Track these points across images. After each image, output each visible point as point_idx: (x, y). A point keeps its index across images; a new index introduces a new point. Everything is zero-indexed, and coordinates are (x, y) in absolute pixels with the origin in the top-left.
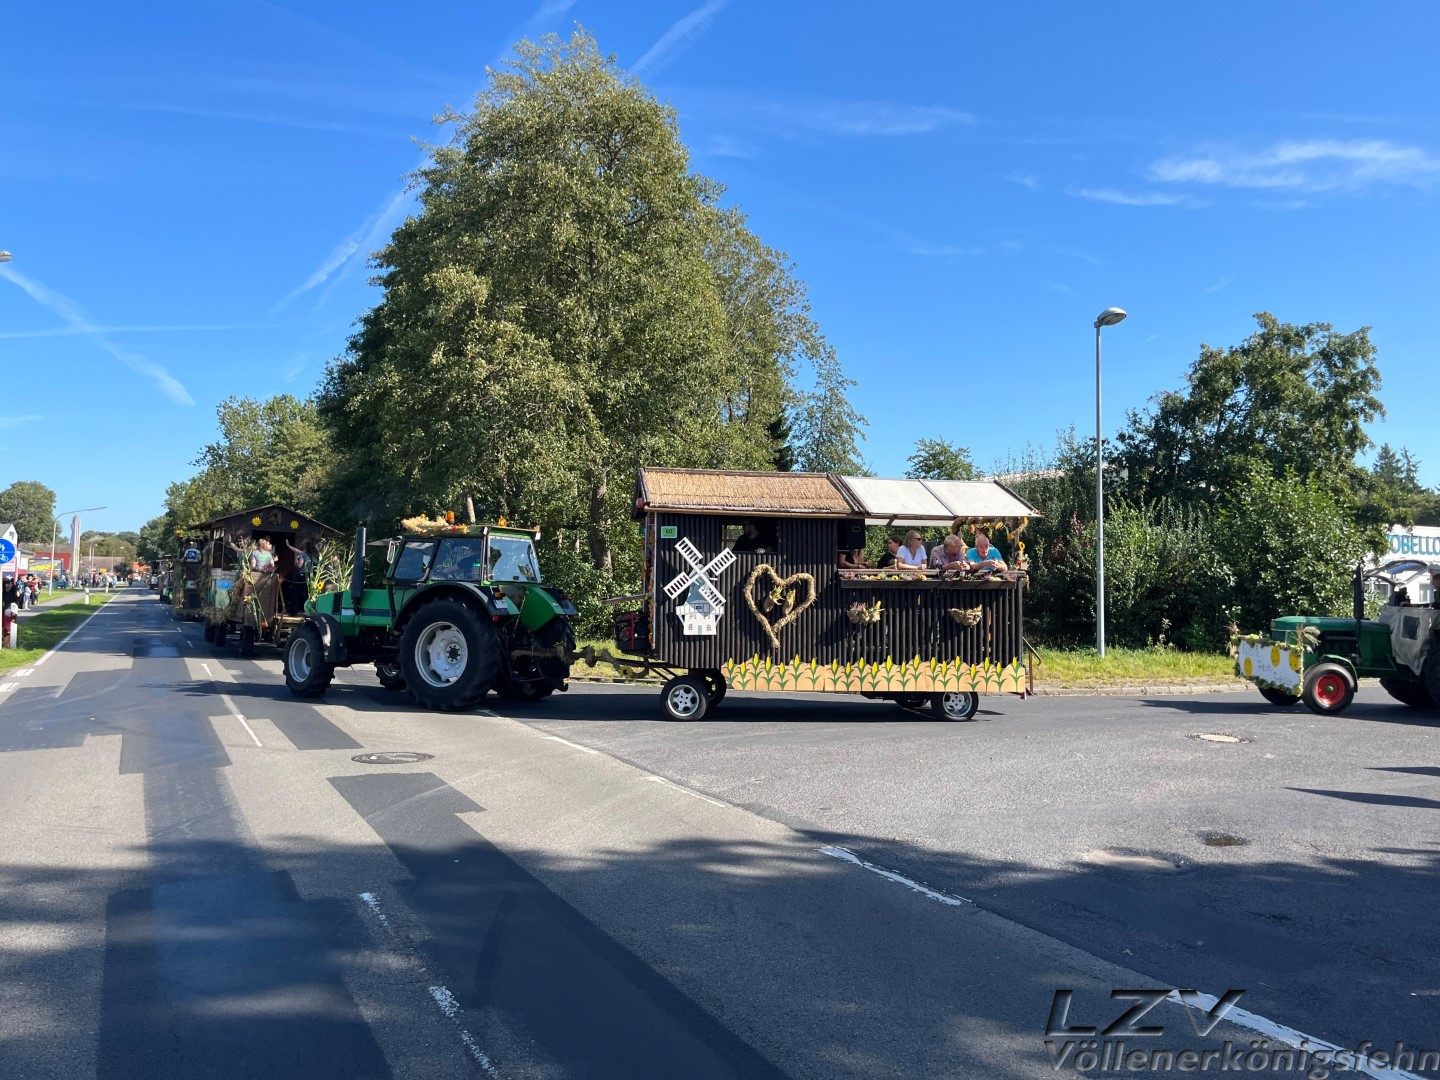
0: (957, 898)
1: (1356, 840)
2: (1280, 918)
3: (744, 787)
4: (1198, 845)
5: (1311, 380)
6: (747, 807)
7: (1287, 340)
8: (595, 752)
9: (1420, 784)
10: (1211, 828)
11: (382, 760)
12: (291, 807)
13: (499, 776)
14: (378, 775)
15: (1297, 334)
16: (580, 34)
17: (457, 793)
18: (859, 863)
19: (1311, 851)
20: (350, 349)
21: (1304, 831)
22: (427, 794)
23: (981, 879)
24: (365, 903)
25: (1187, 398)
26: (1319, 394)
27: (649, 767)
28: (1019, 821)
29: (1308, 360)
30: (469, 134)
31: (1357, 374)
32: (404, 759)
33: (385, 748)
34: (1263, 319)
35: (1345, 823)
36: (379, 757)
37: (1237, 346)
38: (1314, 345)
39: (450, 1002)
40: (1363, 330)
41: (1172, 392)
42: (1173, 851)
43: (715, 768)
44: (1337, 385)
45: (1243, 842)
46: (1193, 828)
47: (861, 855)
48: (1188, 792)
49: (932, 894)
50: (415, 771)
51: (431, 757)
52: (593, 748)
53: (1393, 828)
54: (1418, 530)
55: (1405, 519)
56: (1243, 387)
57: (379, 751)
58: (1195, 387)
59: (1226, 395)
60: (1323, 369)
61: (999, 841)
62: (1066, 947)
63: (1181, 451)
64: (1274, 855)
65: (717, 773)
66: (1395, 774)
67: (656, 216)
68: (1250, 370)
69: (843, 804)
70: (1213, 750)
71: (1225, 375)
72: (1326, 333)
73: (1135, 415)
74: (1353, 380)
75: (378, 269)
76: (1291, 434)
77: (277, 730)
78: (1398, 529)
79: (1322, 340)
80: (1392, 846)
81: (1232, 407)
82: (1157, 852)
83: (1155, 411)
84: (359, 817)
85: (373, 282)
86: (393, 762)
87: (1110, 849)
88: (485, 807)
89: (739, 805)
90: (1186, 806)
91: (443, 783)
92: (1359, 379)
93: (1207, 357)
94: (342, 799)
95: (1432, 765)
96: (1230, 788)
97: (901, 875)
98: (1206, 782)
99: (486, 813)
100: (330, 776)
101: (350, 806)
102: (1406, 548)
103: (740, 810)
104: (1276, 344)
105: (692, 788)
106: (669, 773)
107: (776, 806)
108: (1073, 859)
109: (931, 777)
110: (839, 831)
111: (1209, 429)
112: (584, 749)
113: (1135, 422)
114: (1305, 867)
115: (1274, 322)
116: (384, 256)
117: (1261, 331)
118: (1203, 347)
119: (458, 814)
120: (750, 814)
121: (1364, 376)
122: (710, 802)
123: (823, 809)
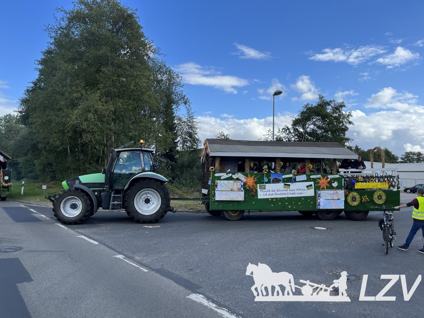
6: (158, 271)
8: (96, 243)
17: (25, 268)
27: (118, 250)
32: (8, 250)
40: (343, 102)
43: (146, 249)
50: (11, 257)
51: (22, 249)
52: (97, 241)
65: (146, 252)
75: (38, 65)
85: (36, 70)
88: (33, 278)
89: (154, 270)
99: (32, 282)
103: (155, 273)
106: (126, 253)
119: (18, 284)
120: (158, 275)
121: (347, 116)
122: (141, 268)
123: (190, 270)
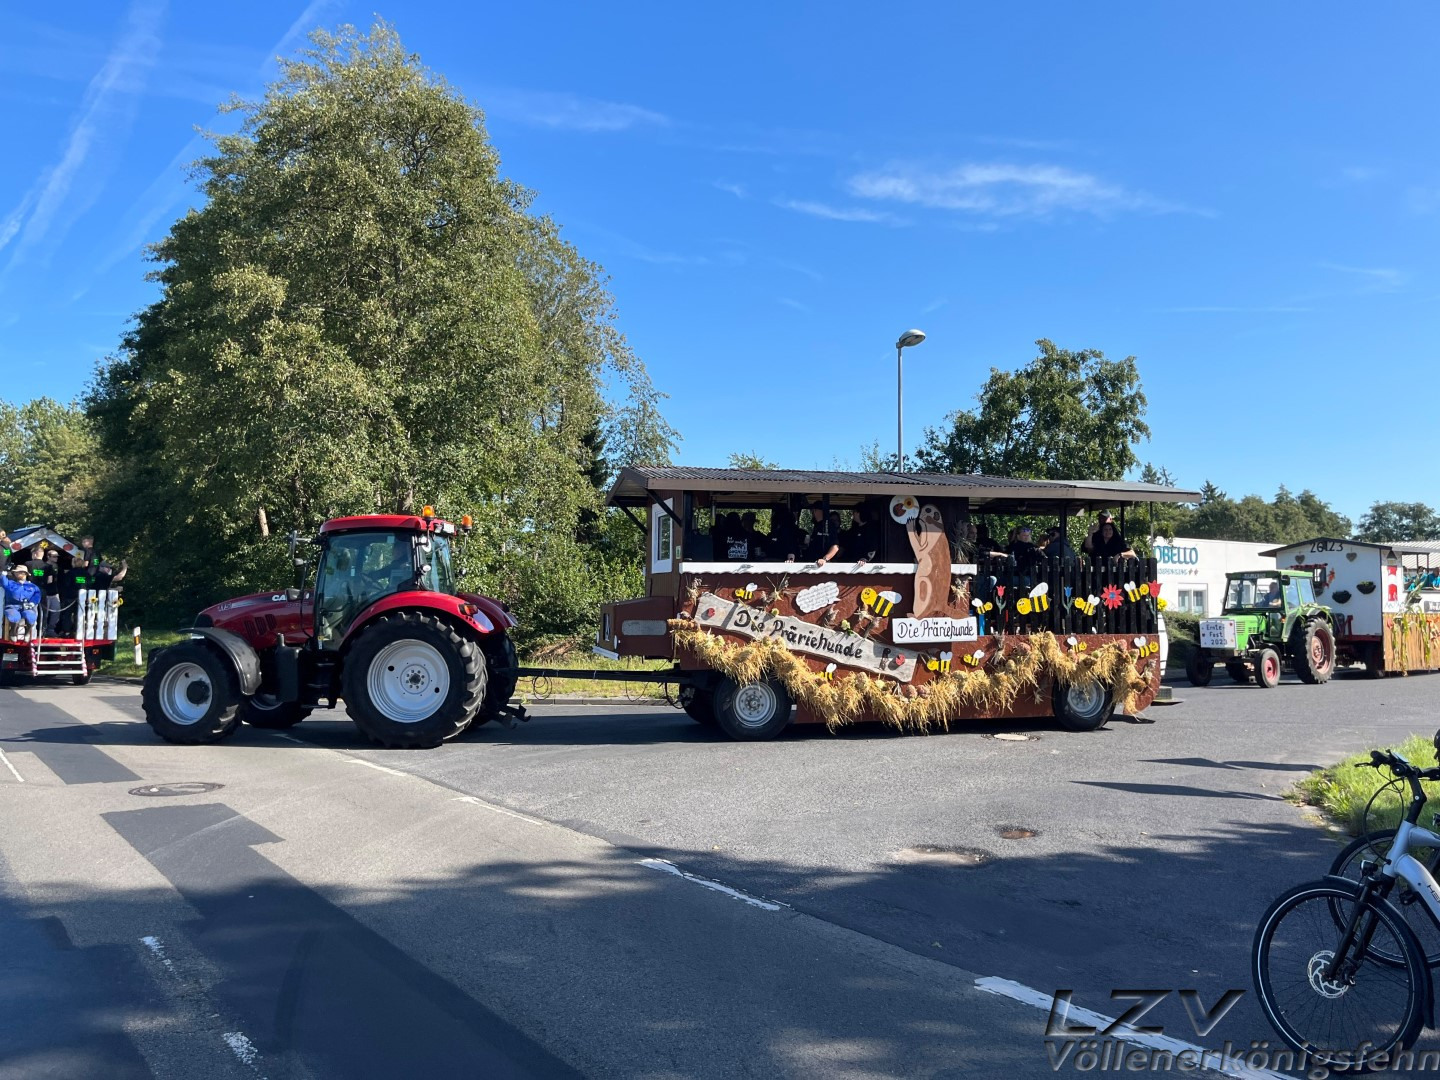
0: (776, 904)
1: (1134, 827)
2: (1073, 904)
3: (561, 803)
4: (996, 838)
5: (1086, 403)
6: (565, 824)
7: (1064, 365)
8: (403, 774)
9: (1187, 774)
10: (1007, 822)
11: (164, 792)
12: (59, 846)
13: (299, 803)
14: (160, 809)
15: (1073, 360)
16: (382, 27)
17: (250, 821)
18: (679, 873)
19: (1094, 841)
20: (122, 347)
21: (1089, 820)
22: (216, 826)
23: (798, 884)
24: (148, 948)
25: (979, 417)
26: (1093, 416)
27: (462, 788)
28: (832, 824)
29: (1083, 383)
30: (260, 125)
31: (1127, 398)
32: (190, 790)
33: (168, 779)
34: (1044, 346)
35: (1123, 811)
36: (160, 789)
37: (1021, 369)
38: (1088, 371)
39: (248, 1049)
40: (1128, 359)
41: (965, 411)
42: (974, 846)
43: (531, 786)
44: (1109, 409)
45: (1034, 834)
46: (991, 822)
47: (682, 867)
48: (985, 789)
49: (752, 901)
50: (203, 802)
51: (221, 786)
52: (404, 771)
53: (1166, 815)
54: (1178, 542)
55: (1166, 530)
56: (1027, 408)
57: (161, 782)
58: (984, 409)
59: (1013, 415)
60: (1096, 393)
61: (814, 845)
62: (879, 945)
63: (974, 466)
64: (1063, 844)
65: (533, 790)
66: (1164, 764)
67: (464, 221)
68: (1033, 392)
69: (663, 816)
70: (1006, 748)
71: (1012, 396)
72: (1098, 360)
73: (932, 433)
74: (1123, 403)
75: (155, 263)
76: (1070, 453)
77: (40, 763)
78: (1160, 541)
79: (1095, 366)
80: (1167, 833)
81: (1018, 426)
82: (960, 848)
83: (950, 429)
84: (138, 854)
85: (149, 278)
86: (177, 794)
87: (917, 846)
88: (283, 837)
89: (556, 822)
90: (984, 803)
91: (238, 814)
92: (1128, 403)
93: (995, 380)
94: (118, 836)
95: (1196, 756)
96: (1022, 783)
97: (721, 883)
98: (1001, 779)
99: (285, 843)
100: (103, 812)
101: (127, 844)
102: (1166, 558)
103: (558, 827)
104: (1055, 369)
105: (507, 807)
106: (482, 794)
107: (595, 821)
108: (883, 859)
109: (747, 784)
110: (658, 844)
111: (998, 448)
112: (392, 772)
113: (932, 439)
114: (1090, 856)
115: (1053, 349)
116: (162, 249)
117: (1043, 356)
118: (992, 370)
119: (253, 847)
120: (567, 831)
121: (1133, 401)
122: (527, 820)
123: (642, 821)
